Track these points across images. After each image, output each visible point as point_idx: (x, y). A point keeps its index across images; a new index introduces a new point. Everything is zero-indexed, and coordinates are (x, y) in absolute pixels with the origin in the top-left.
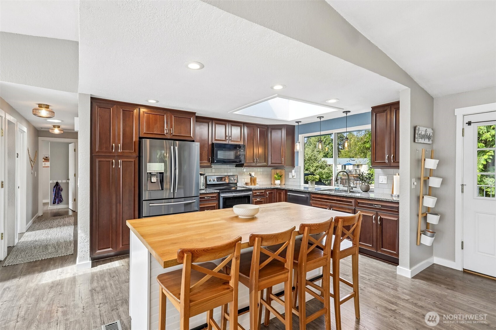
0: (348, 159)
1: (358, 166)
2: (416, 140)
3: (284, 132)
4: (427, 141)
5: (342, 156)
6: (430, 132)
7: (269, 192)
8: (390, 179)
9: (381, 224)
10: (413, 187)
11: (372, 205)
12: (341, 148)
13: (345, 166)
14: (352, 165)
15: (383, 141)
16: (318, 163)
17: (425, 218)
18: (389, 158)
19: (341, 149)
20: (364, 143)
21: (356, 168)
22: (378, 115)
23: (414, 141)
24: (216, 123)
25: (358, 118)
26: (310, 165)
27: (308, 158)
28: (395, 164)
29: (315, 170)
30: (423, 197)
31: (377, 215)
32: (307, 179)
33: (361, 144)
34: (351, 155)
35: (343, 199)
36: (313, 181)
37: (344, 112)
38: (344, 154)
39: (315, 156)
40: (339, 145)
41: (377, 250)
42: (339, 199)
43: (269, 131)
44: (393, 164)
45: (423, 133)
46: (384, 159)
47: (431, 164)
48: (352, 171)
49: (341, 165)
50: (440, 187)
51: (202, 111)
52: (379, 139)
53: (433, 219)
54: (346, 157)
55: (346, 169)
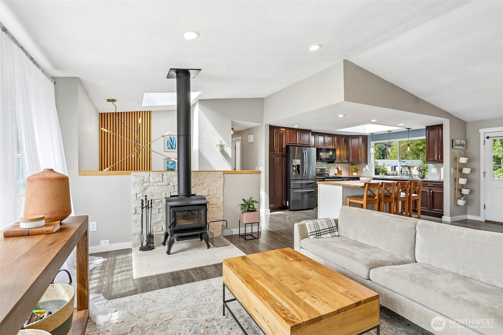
2: (454, 147)
3: (361, 139)
4: (461, 147)
6: (463, 142)
8: (439, 170)
9: (433, 195)
10: (452, 173)
11: (427, 184)
15: (434, 146)
17: (461, 191)
18: (438, 157)
21: (407, 170)
22: (430, 131)
23: (452, 148)
24: (319, 135)
25: (417, 132)
28: (441, 161)
30: (458, 179)
31: (430, 190)
32: (379, 171)
33: (414, 146)
36: (383, 172)
37: (406, 129)
41: (430, 210)
43: (350, 140)
44: (440, 161)
45: (459, 143)
46: (434, 158)
47: (463, 160)
50: (469, 173)
51: (314, 128)
52: (431, 146)
53: (465, 191)
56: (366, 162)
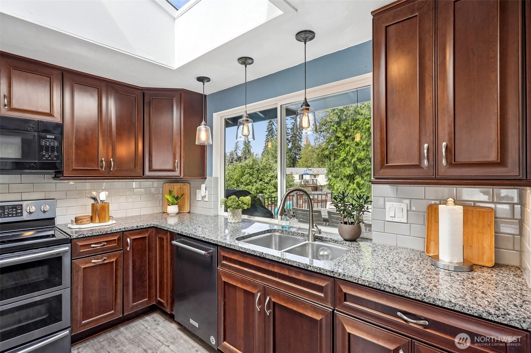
0: (305, 169)
1: (315, 176)
5: (300, 165)
7: (133, 238)
12: (298, 157)
13: (302, 175)
14: (309, 175)
16: (273, 172)
18: (432, 153)
19: (299, 159)
20: (322, 151)
21: (313, 178)
26: (265, 175)
27: (262, 167)
28: (454, 172)
29: (270, 180)
33: (319, 152)
34: (309, 164)
35: (298, 275)
38: (301, 164)
39: (270, 165)
40: (296, 155)
42: (286, 273)
44: (445, 172)
48: (309, 181)
49: (298, 175)
54: (303, 167)
55: (304, 179)
56: (203, 176)
